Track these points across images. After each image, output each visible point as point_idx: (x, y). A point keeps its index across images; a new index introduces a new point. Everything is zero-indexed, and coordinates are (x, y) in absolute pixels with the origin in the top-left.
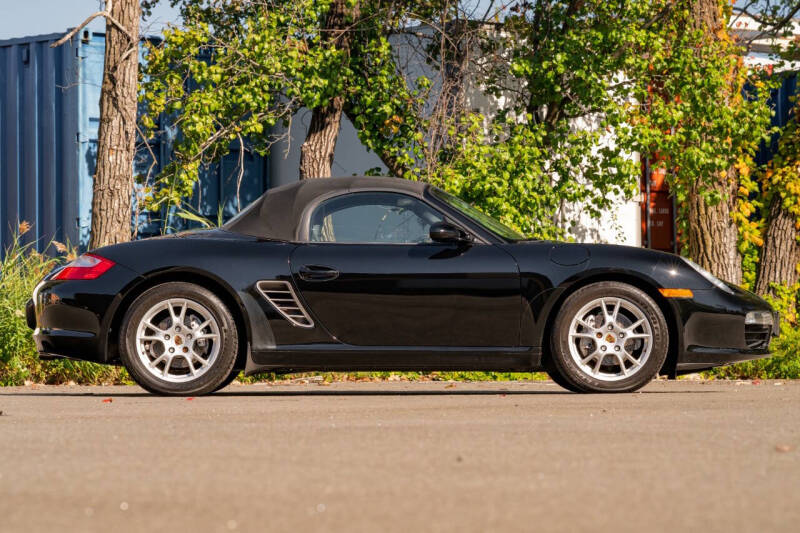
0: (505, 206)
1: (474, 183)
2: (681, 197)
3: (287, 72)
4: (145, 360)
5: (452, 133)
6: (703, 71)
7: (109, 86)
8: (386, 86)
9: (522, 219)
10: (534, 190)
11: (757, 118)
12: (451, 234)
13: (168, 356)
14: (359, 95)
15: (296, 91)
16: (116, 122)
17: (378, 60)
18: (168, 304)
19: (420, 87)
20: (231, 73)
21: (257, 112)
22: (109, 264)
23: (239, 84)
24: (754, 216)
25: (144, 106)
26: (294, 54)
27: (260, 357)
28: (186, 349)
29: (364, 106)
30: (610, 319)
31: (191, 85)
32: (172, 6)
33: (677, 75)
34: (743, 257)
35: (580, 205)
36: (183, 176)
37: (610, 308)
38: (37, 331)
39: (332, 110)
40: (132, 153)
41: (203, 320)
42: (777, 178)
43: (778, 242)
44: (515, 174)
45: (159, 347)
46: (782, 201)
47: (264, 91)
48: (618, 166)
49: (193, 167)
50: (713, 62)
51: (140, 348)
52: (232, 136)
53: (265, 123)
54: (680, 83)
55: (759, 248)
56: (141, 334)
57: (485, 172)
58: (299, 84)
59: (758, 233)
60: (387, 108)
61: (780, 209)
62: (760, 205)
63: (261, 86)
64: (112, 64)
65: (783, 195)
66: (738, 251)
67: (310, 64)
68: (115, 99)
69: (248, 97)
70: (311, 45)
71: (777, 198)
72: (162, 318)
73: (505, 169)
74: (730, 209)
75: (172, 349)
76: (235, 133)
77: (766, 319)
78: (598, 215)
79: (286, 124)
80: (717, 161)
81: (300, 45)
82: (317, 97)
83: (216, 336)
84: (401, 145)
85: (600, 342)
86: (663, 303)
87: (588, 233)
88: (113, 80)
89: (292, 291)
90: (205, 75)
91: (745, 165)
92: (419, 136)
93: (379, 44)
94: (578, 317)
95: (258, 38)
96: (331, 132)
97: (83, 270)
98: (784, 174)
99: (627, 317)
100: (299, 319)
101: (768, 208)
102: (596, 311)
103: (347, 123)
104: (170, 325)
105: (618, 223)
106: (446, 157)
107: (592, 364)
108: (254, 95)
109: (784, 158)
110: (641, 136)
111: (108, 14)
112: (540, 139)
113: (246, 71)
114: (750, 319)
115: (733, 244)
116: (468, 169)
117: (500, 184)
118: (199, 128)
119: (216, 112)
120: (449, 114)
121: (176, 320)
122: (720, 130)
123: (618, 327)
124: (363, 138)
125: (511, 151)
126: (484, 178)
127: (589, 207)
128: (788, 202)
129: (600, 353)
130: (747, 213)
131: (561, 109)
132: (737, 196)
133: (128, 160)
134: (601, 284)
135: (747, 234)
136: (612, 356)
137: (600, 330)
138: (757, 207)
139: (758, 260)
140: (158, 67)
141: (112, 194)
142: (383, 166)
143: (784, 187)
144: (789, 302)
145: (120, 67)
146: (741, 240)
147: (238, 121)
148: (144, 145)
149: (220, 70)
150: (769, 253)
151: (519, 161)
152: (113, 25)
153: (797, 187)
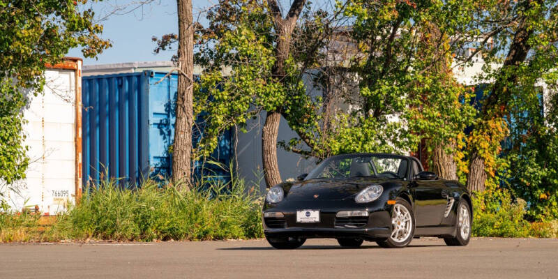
1: (346, 146)
2: (430, 150)
3: (257, 94)
6: (446, 93)
11: (470, 114)
15: (262, 103)
16: (184, 119)
20: (231, 95)
21: (243, 113)
23: (235, 100)
24: (464, 159)
26: (261, 86)
34: (459, 178)
36: (211, 144)
40: (191, 134)
43: (476, 171)
44: (364, 142)
46: (478, 151)
48: (409, 138)
49: (215, 139)
50: (451, 88)
52: (232, 124)
55: (467, 174)
57: (351, 141)
59: (466, 167)
61: (476, 155)
62: (467, 153)
63: (245, 101)
64: (182, 92)
65: (478, 149)
67: (268, 91)
69: (239, 106)
70: (268, 81)
71: (475, 150)
73: (360, 140)
80: (452, 134)
81: (264, 81)
84: (308, 128)
88: (183, 100)
92: (317, 123)
101: (471, 155)
108: (242, 105)
109: (478, 131)
111: (180, 69)
113: (238, 94)
115: (455, 172)
116: (342, 140)
117: (357, 147)
118: (219, 121)
119: (224, 114)
122: (453, 120)
124: (291, 125)
125: (362, 131)
126: (350, 144)
128: (481, 152)
130: (461, 157)
132: (457, 149)
133: (189, 136)
135: (461, 167)
138: (465, 155)
139: (466, 180)
141: (182, 152)
142: (299, 138)
143: (479, 145)
144: (481, 200)
145: (185, 94)
146: (459, 170)
147: (234, 116)
148: (197, 129)
149: (227, 94)
150: (472, 176)
151: (366, 135)
152: (182, 74)
153: (485, 145)
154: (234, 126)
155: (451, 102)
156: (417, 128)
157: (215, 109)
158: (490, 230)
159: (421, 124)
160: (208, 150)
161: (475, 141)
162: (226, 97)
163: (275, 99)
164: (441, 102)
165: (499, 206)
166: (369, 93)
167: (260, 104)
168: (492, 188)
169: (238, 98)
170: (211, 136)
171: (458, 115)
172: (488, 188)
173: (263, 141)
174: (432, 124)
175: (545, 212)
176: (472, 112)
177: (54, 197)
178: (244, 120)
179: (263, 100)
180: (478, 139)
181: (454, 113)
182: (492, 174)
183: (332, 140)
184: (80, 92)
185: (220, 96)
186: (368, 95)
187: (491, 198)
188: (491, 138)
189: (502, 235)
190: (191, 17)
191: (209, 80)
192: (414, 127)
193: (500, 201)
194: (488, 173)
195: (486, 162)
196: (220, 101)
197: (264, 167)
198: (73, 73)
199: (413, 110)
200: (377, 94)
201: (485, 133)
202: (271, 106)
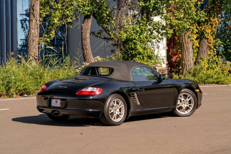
0: (138, 43)
1: (130, 36)
3: (78, 6)
7: (32, 11)
10: (145, 38)
11: (201, 15)
16: (34, 21)
19: (114, 9)
20: (63, 6)
21: (70, 16)
23: (65, 9)
24: (197, 39)
29: (98, 14)
34: (194, 50)
36: (51, 35)
40: (38, 29)
43: (203, 46)
46: (204, 35)
47: (72, 11)
49: (53, 32)
52: (63, 23)
55: (198, 47)
57: (133, 33)
59: (198, 43)
60: (105, 15)
61: (204, 37)
62: (198, 35)
63: (71, 9)
64: (33, 5)
65: (205, 33)
66: (192, 48)
67: (85, 3)
68: (34, 15)
69: (68, 12)
73: (138, 33)
74: (191, 37)
84: (108, 24)
88: (33, 9)
89: (136, 95)
92: (113, 22)
101: (201, 36)
108: (70, 12)
109: (205, 23)
115: (191, 46)
117: (136, 37)
118: (55, 21)
119: (59, 17)
122: (191, 19)
126: (132, 35)
128: (206, 35)
130: (195, 38)
132: (193, 33)
133: (37, 31)
135: (195, 44)
138: (197, 36)
139: (198, 50)
141: (33, 41)
142: (103, 30)
143: (205, 31)
144: (206, 62)
145: (35, 6)
146: (193, 45)
147: (65, 18)
148: (42, 27)
149: (60, 5)
150: (201, 49)
151: (142, 30)
153: (208, 31)
154: (65, 24)
155: (190, 8)
156: (171, 25)
157: (53, 15)
158: (211, 80)
159: (173, 23)
160: (49, 38)
161: (203, 28)
162: (60, 7)
163: (89, 8)
164: (184, 9)
165: (216, 66)
166: (144, 5)
167: (80, 11)
168: (212, 55)
169: (67, 8)
170: (51, 30)
171: (194, 16)
172: (210, 55)
173: (82, 32)
174: (180, 22)
176: (203, 14)
178: (71, 21)
179: (81, 9)
180: (205, 27)
181: (192, 15)
182: (213, 47)
183: (122, 32)
185: (56, 7)
186: (143, 6)
187: (211, 61)
188: (212, 27)
189: (218, 83)
192: (169, 24)
193: (217, 63)
194: (210, 47)
195: (209, 41)
196: (56, 9)
197: (83, 48)
199: (169, 14)
200: (148, 5)
201: (209, 24)
202: (86, 12)
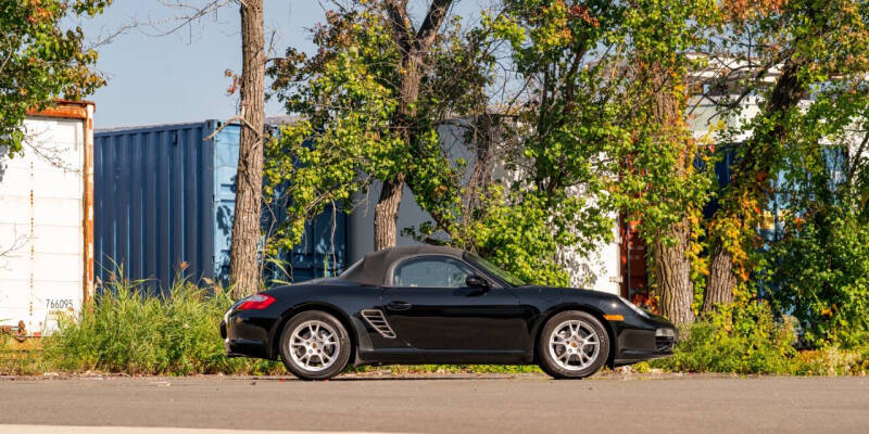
0: (519, 250)
1: (497, 234)
2: (649, 241)
3: (366, 156)
4: (295, 357)
5: (482, 198)
6: (661, 153)
7: (243, 168)
8: (435, 165)
9: (531, 259)
10: (540, 238)
11: (699, 186)
12: (479, 282)
13: (308, 355)
14: (416, 171)
15: (372, 169)
16: (248, 193)
17: (430, 147)
18: (309, 324)
19: (459, 165)
20: (326, 157)
21: (344, 183)
22: (273, 299)
23: (331, 163)
24: (703, 254)
25: (266, 181)
26: (371, 143)
27: (364, 356)
28: (319, 351)
29: (419, 179)
30: (574, 333)
31: (298, 164)
32: (280, 101)
33: (643, 155)
34: (694, 283)
35: (572, 248)
36: (294, 230)
37: (574, 326)
38: (227, 340)
39: (397, 182)
40: (259, 215)
41: (329, 333)
42: (719, 226)
43: (719, 273)
44: (526, 228)
45: (303, 350)
46: (722, 243)
47: (349, 169)
48: (598, 221)
49: (300, 223)
50: (667, 147)
51: (292, 350)
52: (327, 201)
53: (351, 192)
54: (644, 161)
55: (705, 277)
56: (292, 342)
57: (505, 227)
58: (374, 164)
59: (705, 265)
60: (436, 181)
61: (721, 249)
62: (707, 245)
63: (347, 166)
64: (245, 152)
65: (723, 239)
66: (690, 280)
67: (382, 150)
68: (247, 177)
69: (338, 173)
70: (382, 135)
71: (719, 242)
72: (305, 332)
73: (519, 224)
74: (685, 249)
75: (311, 351)
76: (329, 198)
77: (670, 333)
78: (586, 255)
79: (365, 191)
80: (671, 216)
81: (376, 136)
82: (387, 173)
83: (337, 343)
84: (445, 206)
85: (568, 347)
86: (606, 323)
87: (580, 267)
88: (246, 163)
89: (383, 316)
90: (309, 158)
91: (695, 217)
92: (458, 199)
93: (430, 136)
94: (555, 332)
95: (346, 132)
96: (397, 198)
97: (257, 303)
98: (724, 223)
99: (584, 332)
100: (387, 333)
101: (713, 248)
102: (566, 328)
103: (407, 190)
104: (309, 336)
105: (602, 260)
106: (478, 215)
107: (563, 360)
108: (343, 171)
109: (725, 211)
110: (615, 201)
111: (243, 118)
112: (543, 203)
113: (336, 154)
114: (659, 333)
115: (687, 274)
116: (493, 225)
117: (515, 235)
118: (305, 195)
119: (315, 184)
120: (480, 185)
121: (313, 333)
123: (580, 338)
124: (419, 201)
125: (523, 211)
126: (504, 231)
127: (579, 250)
128: (726, 244)
129: (568, 354)
130: (697, 251)
131: (559, 181)
132: (689, 239)
133: (256, 219)
134: (569, 312)
135: (697, 267)
136: (576, 355)
137: (569, 339)
138: (704, 248)
139: (705, 285)
140: (275, 151)
141: (245, 243)
143: (724, 234)
144: (727, 316)
145: (251, 155)
146: (693, 271)
147: (330, 189)
148: (267, 209)
149: (319, 154)
150: (713, 280)
151: (529, 219)
152: (246, 125)
153: (733, 233)
154: (331, 203)
157: (300, 177)
160: (291, 239)
162: (317, 160)
167: (370, 170)
168: (744, 299)
169: (336, 161)
170: (293, 217)
172: (738, 298)
173: (375, 225)
175: (830, 336)
177: (50, 308)
178: (346, 194)
182: (745, 278)
183: (479, 224)
184: (90, 152)
187: (743, 315)
188: (743, 223)
189: (754, 370)
190: (261, 38)
191: (292, 133)
193: (756, 319)
194: (737, 276)
195: (735, 259)
196: (308, 165)
198: (80, 125)
201: (734, 215)
